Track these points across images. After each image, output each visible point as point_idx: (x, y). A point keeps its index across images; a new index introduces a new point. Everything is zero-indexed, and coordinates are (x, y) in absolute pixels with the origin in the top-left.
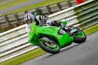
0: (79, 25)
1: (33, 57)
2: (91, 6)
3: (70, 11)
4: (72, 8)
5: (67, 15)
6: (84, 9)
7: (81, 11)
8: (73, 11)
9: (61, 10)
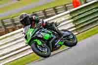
0: (75, 28)
1: (29, 61)
2: (87, 10)
3: (66, 14)
4: (68, 12)
5: (63, 19)
6: (80, 13)
7: (76, 14)
8: (69, 15)
9: (57, 14)
